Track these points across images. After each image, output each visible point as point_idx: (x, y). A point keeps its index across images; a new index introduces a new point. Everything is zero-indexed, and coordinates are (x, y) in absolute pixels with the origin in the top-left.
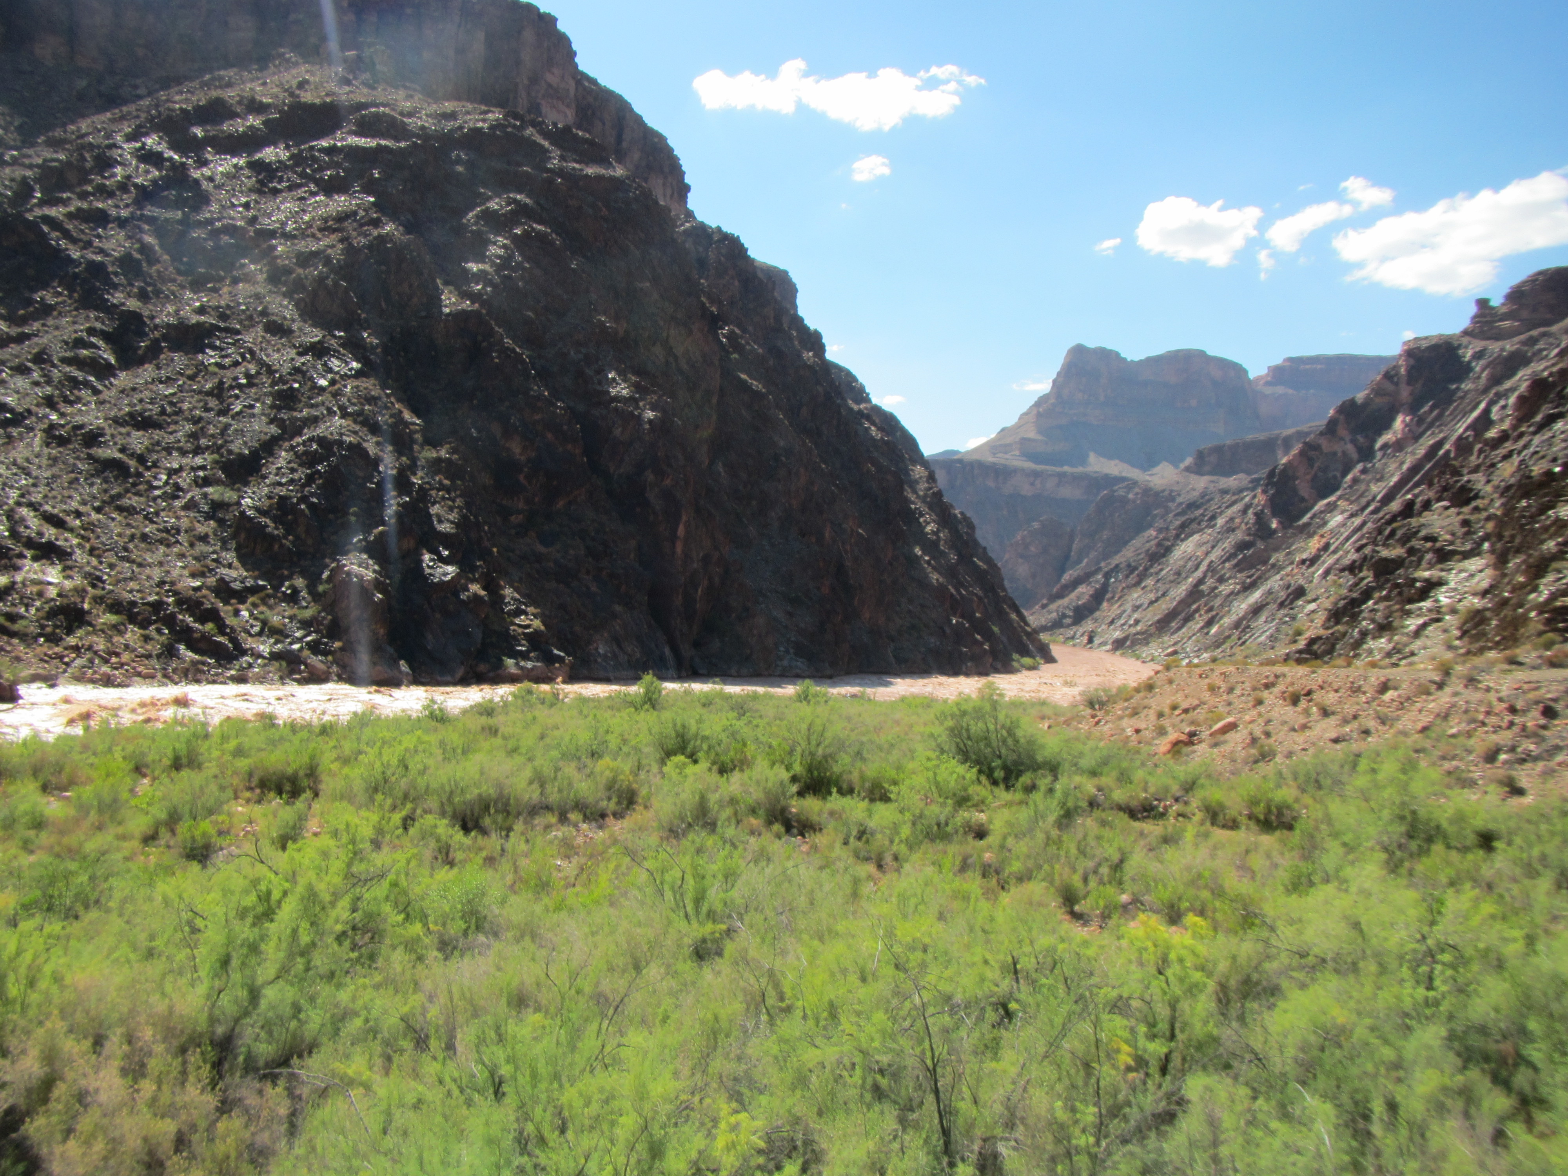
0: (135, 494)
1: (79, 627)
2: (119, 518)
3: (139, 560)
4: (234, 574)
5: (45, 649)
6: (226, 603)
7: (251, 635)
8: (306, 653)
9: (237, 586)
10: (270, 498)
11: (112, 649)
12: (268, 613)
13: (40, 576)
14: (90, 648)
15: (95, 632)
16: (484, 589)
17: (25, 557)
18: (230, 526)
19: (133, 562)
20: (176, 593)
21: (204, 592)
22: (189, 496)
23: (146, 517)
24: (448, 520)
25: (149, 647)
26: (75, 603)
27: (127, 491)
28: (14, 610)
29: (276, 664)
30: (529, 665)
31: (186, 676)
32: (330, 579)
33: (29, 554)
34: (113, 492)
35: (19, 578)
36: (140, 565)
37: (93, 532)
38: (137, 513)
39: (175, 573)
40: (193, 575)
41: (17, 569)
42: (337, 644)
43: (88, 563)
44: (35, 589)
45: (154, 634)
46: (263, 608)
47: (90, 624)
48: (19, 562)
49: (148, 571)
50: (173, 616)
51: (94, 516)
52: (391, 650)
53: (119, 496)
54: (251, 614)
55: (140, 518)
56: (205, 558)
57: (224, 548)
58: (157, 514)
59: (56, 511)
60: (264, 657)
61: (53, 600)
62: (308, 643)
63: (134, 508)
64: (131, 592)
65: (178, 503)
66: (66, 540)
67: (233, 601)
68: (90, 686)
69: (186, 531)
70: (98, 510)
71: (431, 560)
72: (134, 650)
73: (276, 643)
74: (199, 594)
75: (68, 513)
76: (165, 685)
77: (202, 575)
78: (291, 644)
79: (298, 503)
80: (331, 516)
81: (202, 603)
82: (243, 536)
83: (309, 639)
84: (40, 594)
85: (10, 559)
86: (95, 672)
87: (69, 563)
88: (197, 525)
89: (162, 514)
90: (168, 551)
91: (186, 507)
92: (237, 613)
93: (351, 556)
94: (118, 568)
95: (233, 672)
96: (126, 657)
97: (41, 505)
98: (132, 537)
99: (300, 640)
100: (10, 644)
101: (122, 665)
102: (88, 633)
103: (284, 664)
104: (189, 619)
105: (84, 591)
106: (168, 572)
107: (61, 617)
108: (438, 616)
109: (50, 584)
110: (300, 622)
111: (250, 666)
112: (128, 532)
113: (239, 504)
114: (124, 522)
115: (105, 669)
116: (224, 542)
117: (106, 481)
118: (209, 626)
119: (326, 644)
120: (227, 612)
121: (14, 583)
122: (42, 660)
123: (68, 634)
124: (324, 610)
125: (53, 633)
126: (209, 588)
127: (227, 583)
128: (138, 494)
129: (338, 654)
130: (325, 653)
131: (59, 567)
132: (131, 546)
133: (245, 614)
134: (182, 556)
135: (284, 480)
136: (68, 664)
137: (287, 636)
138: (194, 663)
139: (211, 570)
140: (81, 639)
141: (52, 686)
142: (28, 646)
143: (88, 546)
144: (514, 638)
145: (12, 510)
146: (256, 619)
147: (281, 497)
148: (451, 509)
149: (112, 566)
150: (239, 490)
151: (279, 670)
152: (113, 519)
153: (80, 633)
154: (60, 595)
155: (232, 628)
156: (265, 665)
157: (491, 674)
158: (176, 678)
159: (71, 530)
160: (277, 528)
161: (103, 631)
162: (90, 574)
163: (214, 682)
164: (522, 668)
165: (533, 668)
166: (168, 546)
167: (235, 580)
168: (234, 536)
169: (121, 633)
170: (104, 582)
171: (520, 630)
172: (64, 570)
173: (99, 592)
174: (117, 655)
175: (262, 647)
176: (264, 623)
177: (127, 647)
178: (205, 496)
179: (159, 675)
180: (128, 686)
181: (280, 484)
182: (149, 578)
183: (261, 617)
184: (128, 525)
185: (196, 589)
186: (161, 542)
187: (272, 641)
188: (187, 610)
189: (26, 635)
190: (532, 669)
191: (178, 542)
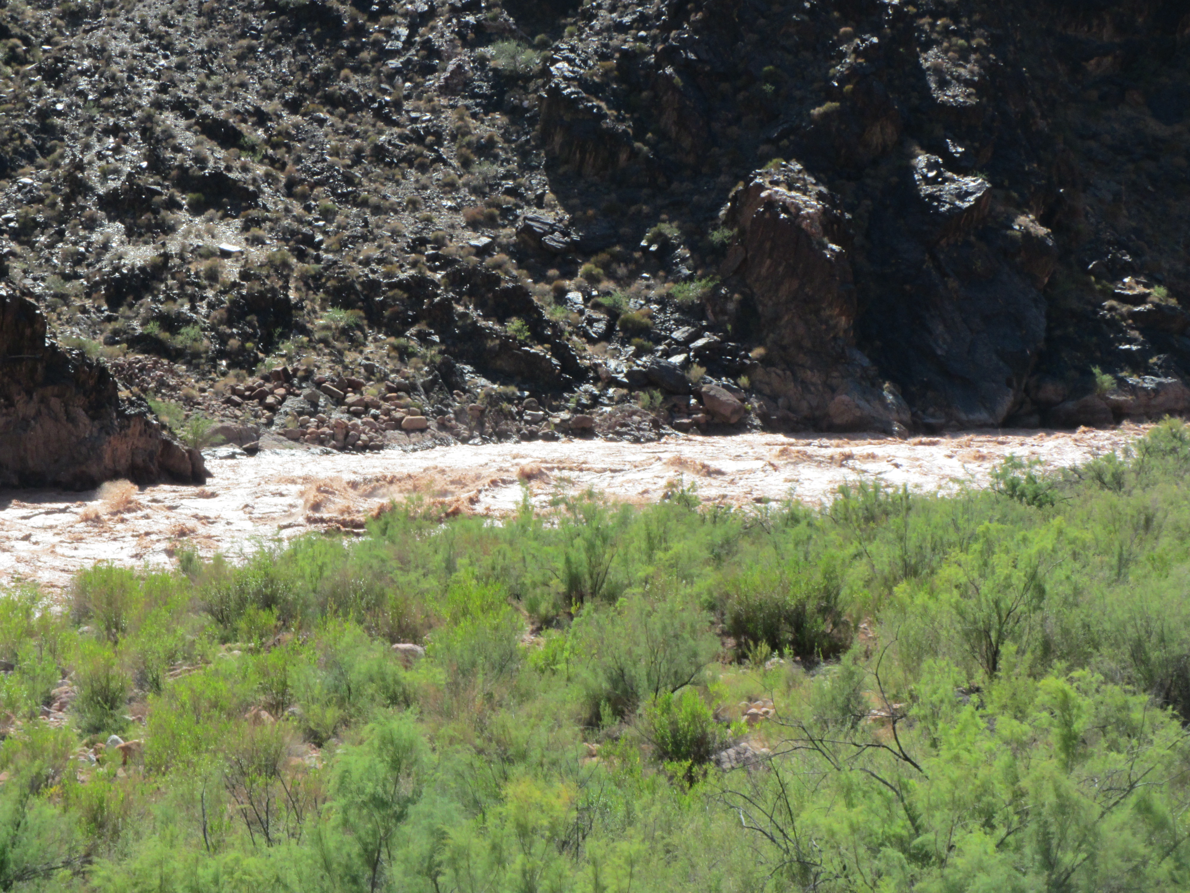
0: (355, 70)
1: (285, 336)
2: (331, 119)
3: (374, 199)
4: (549, 217)
5: (231, 380)
6: (539, 277)
7: (592, 341)
8: (697, 371)
9: (555, 241)
10: (603, 57)
11: (346, 375)
12: (619, 294)
13: (207, 241)
14: (308, 376)
15: (312, 345)
16: (1043, 221)
17: (180, 207)
18: (532, 121)
19: (364, 203)
20: (447, 262)
21: (498, 257)
22: (451, 66)
23: (378, 114)
24: (959, 79)
25: (409, 371)
26: (273, 290)
27: (340, 65)
28: (172, 308)
29: (644, 396)
30: (1149, 382)
31: (481, 426)
32: (732, 219)
33: (184, 200)
34: (317, 69)
35: (173, 247)
36: (377, 210)
37: (289, 149)
38: (362, 107)
39: (442, 221)
40: (474, 225)
41: (169, 229)
42: (757, 352)
43: (287, 210)
44: (202, 266)
45: (414, 344)
46: (607, 285)
47: (303, 330)
48: (171, 217)
49: (392, 220)
50: (446, 306)
51: (289, 120)
52: (862, 359)
53: (327, 76)
54: (587, 298)
55: (368, 116)
56: (493, 187)
57: (526, 167)
58: (397, 105)
59: (222, 114)
60: (619, 384)
61: (234, 284)
62: (699, 351)
63: (356, 97)
64: (366, 262)
65: (434, 82)
66: (245, 169)
67: (552, 272)
68: (317, 449)
69: (454, 138)
70: (293, 106)
71: (930, 166)
72: (385, 377)
73: (638, 354)
74: (488, 261)
75: (243, 116)
76: (444, 443)
77: (490, 222)
78: (667, 354)
79: (658, 65)
80: (725, 86)
81: (498, 280)
82: (558, 139)
83: (700, 342)
84: (213, 276)
85: (156, 212)
86: (322, 422)
87: (254, 213)
88: (472, 123)
89: (407, 105)
90: (424, 179)
91: (446, 89)
92: (560, 296)
93: (771, 166)
94: (339, 218)
95: (565, 415)
96: (371, 391)
97: (196, 105)
98: (358, 156)
99: (683, 346)
100: (174, 374)
101: (367, 406)
102: (301, 347)
103: (658, 395)
104: (475, 313)
105: (285, 264)
106: (428, 220)
107: (252, 318)
108: (953, 283)
109: (226, 254)
110: (679, 308)
111: (595, 401)
112: (350, 146)
113: (545, 73)
114: (341, 126)
115: (337, 415)
116: (523, 153)
117: (301, 48)
118: (514, 325)
119: (734, 353)
120: (543, 294)
121: (166, 257)
122: (229, 401)
123: (267, 352)
124: (724, 283)
125: (242, 349)
126: (504, 249)
127: (538, 237)
128: (360, 69)
129: (760, 372)
130: (734, 373)
131: (238, 222)
132: (357, 172)
133: (576, 296)
134: (450, 187)
135: (627, 19)
136: (272, 408)
137: (658, 340)
138: (493, 400)
139: (506, 212)
140: (289, 358)
141: (252, 451)
142: (203, 376)
143: (282, 177)
144: (1113, 324)
145: (149, 118)
146: (597, 306)
147: (625, 54)
148: (964, 55)
149: (327, 215)
150: (543, 46)
151: (651, 408)
152: (321, 122)
153: (287, 347)
154: (245, 275)
155: (554, 326)
156: (622, 400)
157: (1070, 405)
158: (462, 428)
159: (252, 149)
160: (619, 119)
161: (324, 341)
162: (294, 233)
163: (531, 437)
164: (1134, 389)
165: (1159, 389)
166: (423, 168)
167: (552, 229)
168: (543, 140)
169: (357, 345)
170: (317, 246)
171: (1125, 309)
172: (246, 228)
173: (312, 267)
174: (356, 387)
175: (612, 364)
176: (613, 313)
177: (370, 370)
178: (482, 61)
179: (433, 424)
180: (380, 448)
181: (621, 28)
182: (395, 234)
183: (606, 301)
184: (348, 131)
185: (482, 252)
186: (409, 160)
187: (631, 349)
188: (471, 293)
189: (196, 355)
190: (1156, 391)
191: (439, 159)
